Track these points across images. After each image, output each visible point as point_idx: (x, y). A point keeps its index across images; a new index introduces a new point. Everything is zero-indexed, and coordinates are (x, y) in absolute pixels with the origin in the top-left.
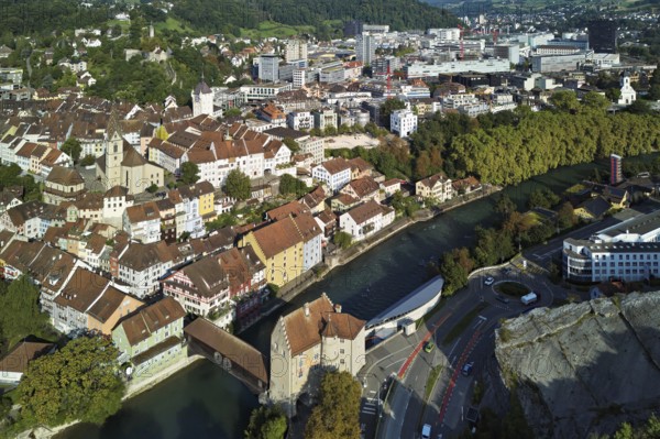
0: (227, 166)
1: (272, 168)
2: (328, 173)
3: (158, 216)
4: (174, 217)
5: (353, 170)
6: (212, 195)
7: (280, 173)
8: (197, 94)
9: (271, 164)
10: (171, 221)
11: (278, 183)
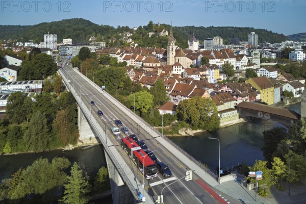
0: (220, 62)
1: (240, 66)
2: (267, 72)
3: (199, 74)
4: (206, 75)
5: (278, 73)
6: (218, 71)
7: (245, 68)
8: (191, 42)
9: (239, 64)
10: (204, 78)
11: (245, 72)
